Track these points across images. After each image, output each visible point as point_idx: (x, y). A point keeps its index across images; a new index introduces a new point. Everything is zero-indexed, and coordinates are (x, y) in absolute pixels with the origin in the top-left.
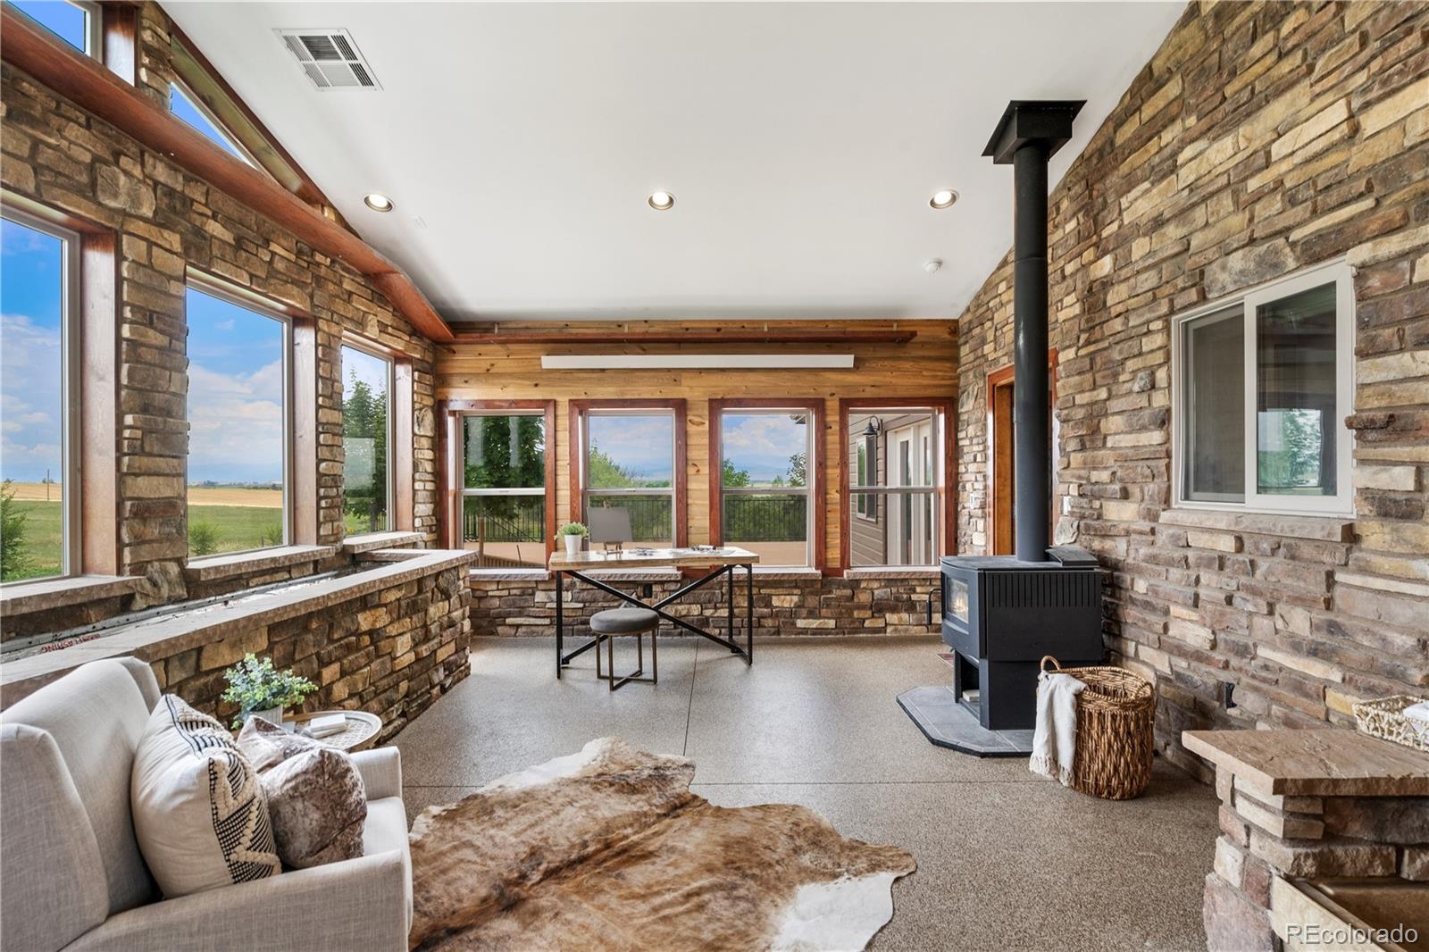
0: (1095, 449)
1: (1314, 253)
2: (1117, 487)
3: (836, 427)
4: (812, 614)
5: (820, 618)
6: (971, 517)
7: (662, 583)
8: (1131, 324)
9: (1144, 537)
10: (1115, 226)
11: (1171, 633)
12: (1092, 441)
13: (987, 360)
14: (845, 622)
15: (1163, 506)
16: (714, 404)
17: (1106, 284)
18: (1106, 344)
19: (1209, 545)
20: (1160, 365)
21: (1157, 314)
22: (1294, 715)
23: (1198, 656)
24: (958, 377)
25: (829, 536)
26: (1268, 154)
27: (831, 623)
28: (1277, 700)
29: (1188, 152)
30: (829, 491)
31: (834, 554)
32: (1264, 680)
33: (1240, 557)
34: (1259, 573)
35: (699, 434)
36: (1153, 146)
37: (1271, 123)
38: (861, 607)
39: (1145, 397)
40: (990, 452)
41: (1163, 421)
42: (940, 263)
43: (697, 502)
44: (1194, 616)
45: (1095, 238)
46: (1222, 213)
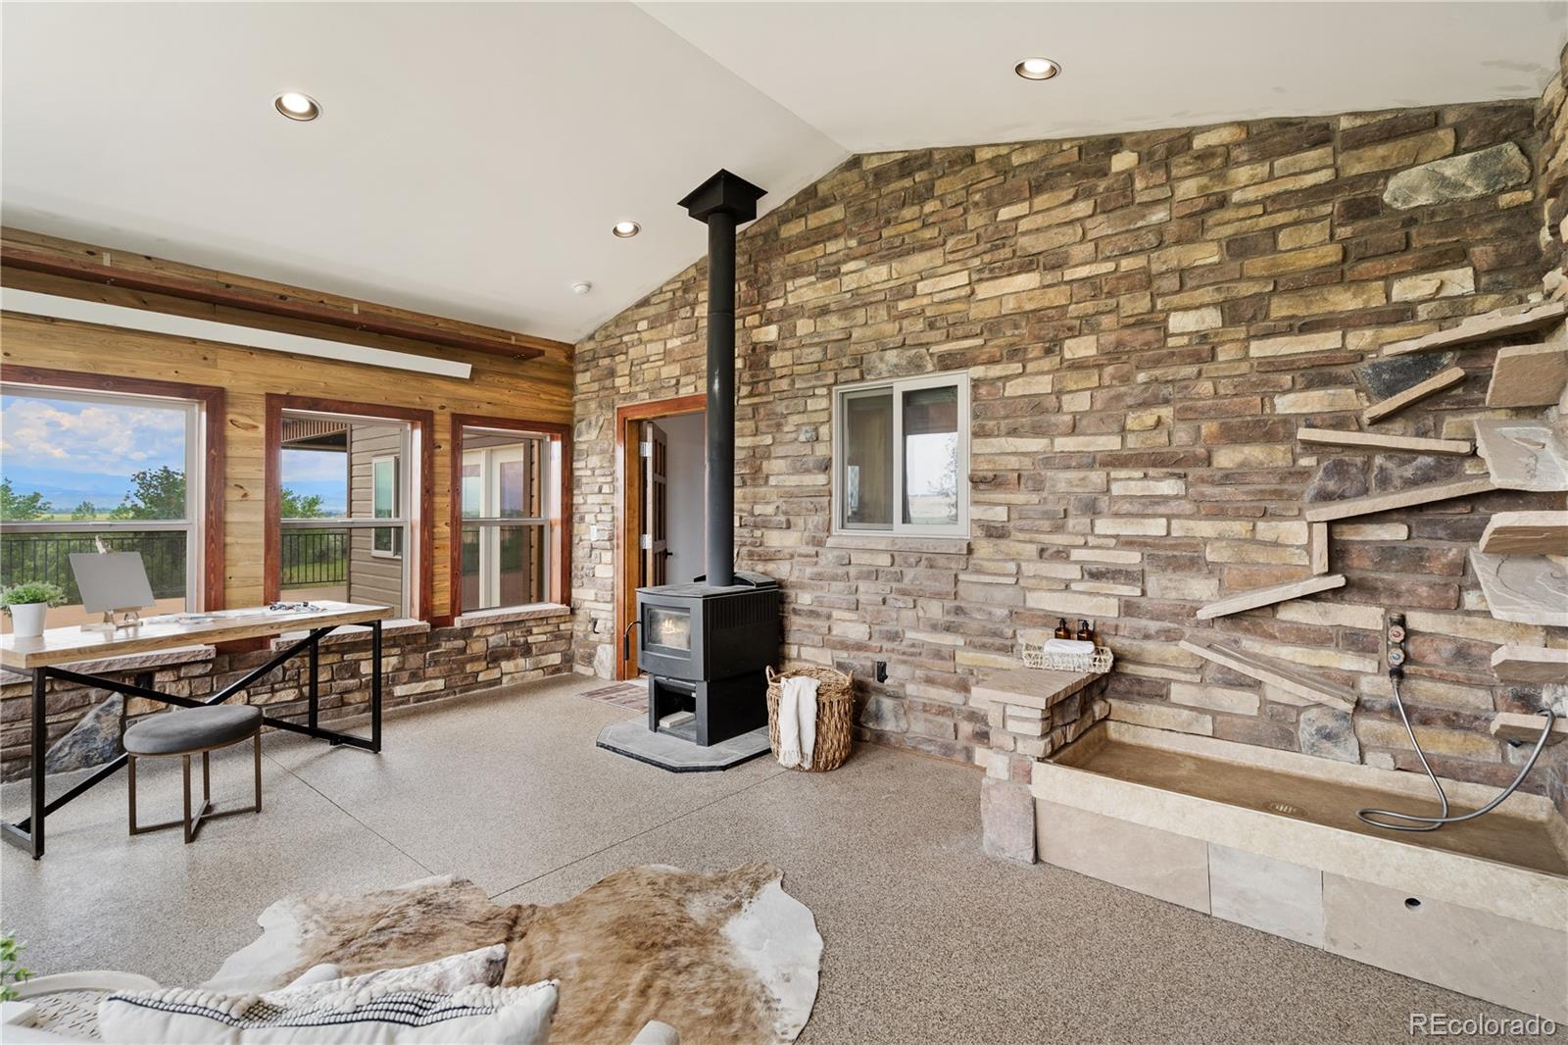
0: (755, 486)
1: (947, 363)
2: (783, 518)
3: (446, 447)
4: (415, 677)
5: (425, 679)
6: (592, 549)
7: (176, 667)
8: (797, 386)
9: (808, 559)
10: (780, 303)
11: (834, 632)
12: (754, 479)
13: (618, 393)
14: (457, 680)
15: (826, 534)
16: (274, 402)
17: (770, 348)
18: (771, 398)
19: (869, 562)
20: (823, 423)
21: (824, 383)
22: (931, 674)
23: (860, 647)
24: (573, 405)
25: (437, 578)
26: (915, 288)
27: (440, 684)
28: (920, 666)
29: (852, 266)
30: (438, 524)
31: (442, 600)
32: (912, 655)
33: (892, 569)
34: (906, 580)
35: (248, 442)
36: (819, 249)
37: (915, 268)
38: (474, 659)
39: (809, 446)
40: (620, 484)
41: (825, 466)
42: (589, 286)
43: (240, 541)
44: (853, 616)
45: (759, 307)
46: (879, 319)
